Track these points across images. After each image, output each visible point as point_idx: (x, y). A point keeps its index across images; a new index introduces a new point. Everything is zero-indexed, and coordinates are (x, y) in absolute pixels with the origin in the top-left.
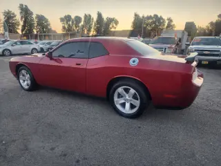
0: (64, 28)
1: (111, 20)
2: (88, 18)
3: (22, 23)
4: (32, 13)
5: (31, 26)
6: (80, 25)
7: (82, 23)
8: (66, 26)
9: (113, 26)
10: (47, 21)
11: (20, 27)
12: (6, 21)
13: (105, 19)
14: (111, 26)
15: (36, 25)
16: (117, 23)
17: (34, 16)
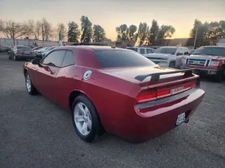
0: (119, 36)
1: (166, 29)
2: (143, 27)
3: (82, 33)
4: (91, 24)
5: (89, 35)
6: (135, 34)
7: (137, 32)
8: (121, 35)
9: (168, 35)
10: (103, 31)
11: (80, 37)
12: (70, 31)
13: (160, 28)
14: (166, 34)
15: (93, 35)
16: (173, 30)
17: (92, 26)
